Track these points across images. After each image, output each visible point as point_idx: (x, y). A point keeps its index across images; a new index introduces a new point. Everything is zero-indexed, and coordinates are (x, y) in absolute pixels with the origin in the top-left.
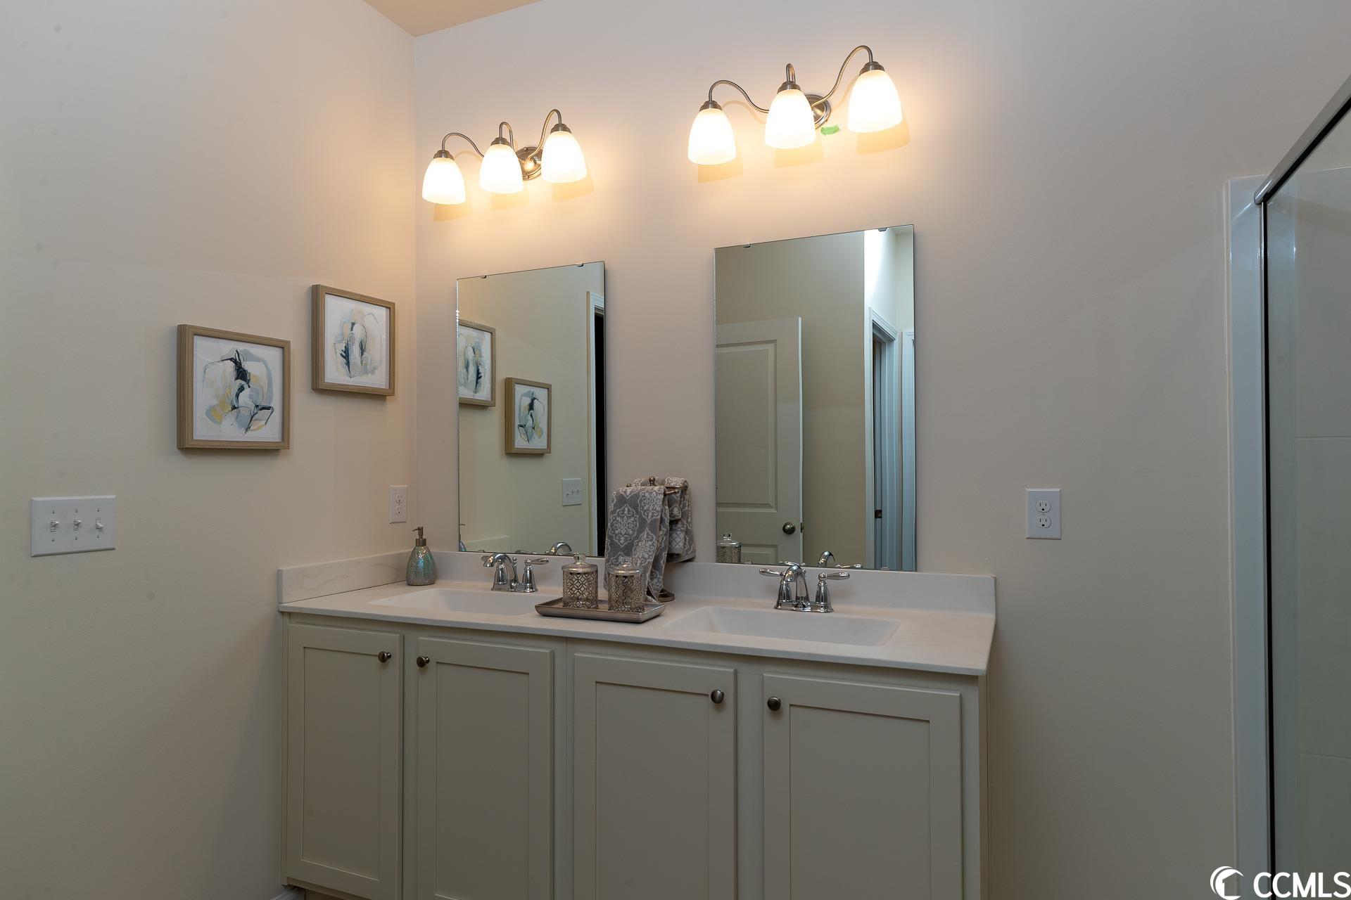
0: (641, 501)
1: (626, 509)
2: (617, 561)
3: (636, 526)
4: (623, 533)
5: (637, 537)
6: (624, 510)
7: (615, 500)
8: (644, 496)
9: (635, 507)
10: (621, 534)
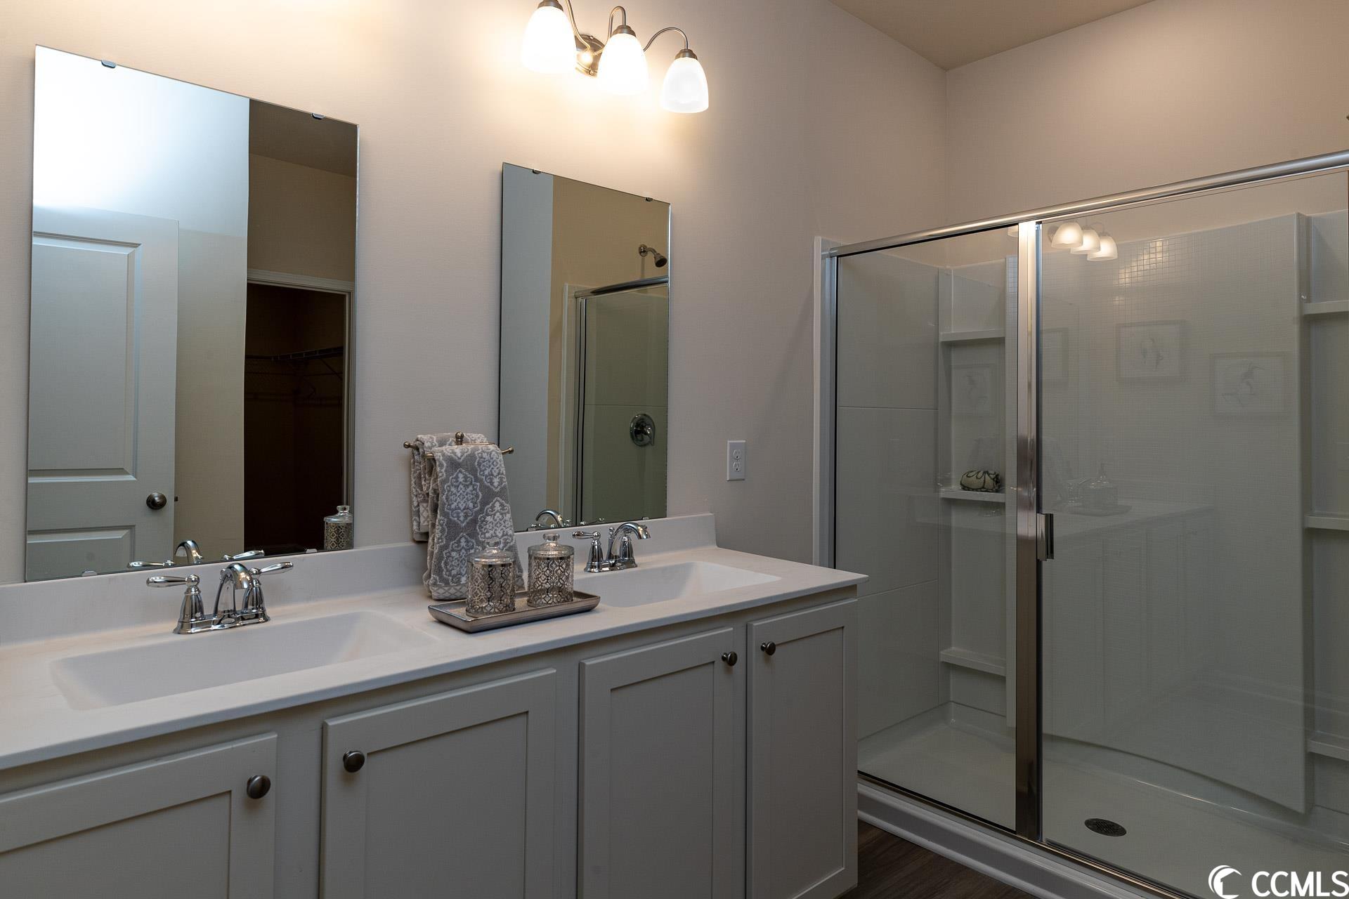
0: (479, 464)
1: (461, 476)
2: (457, 547)
3: (477, 496)
4: (462, 508)
5: (481, 510)
6: (457, 477)
7: (445, 465)
8: (482, 457)
9: (473, 471)
10: (459, 508)
